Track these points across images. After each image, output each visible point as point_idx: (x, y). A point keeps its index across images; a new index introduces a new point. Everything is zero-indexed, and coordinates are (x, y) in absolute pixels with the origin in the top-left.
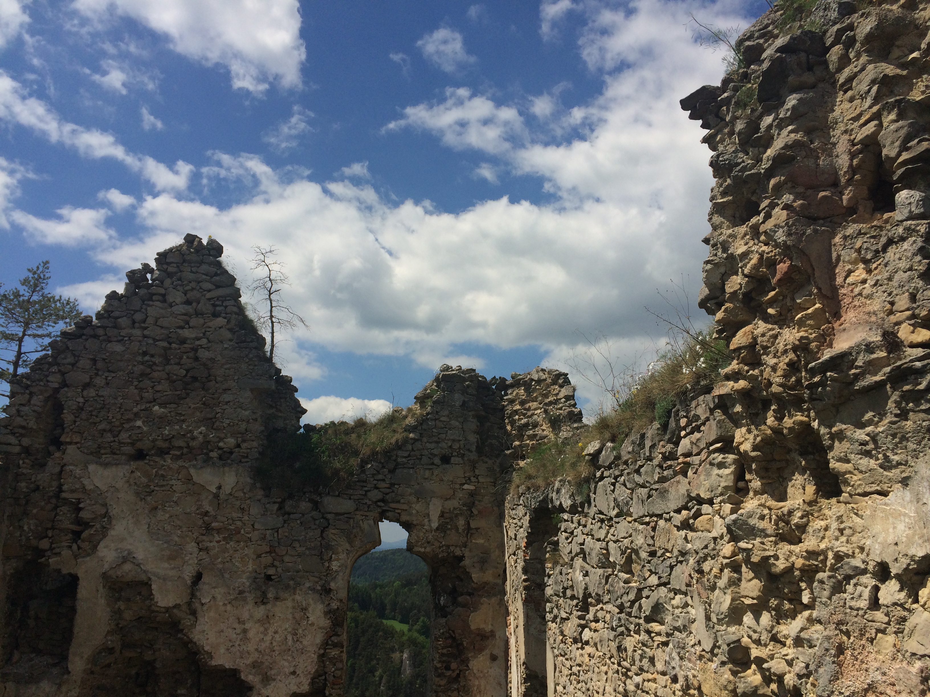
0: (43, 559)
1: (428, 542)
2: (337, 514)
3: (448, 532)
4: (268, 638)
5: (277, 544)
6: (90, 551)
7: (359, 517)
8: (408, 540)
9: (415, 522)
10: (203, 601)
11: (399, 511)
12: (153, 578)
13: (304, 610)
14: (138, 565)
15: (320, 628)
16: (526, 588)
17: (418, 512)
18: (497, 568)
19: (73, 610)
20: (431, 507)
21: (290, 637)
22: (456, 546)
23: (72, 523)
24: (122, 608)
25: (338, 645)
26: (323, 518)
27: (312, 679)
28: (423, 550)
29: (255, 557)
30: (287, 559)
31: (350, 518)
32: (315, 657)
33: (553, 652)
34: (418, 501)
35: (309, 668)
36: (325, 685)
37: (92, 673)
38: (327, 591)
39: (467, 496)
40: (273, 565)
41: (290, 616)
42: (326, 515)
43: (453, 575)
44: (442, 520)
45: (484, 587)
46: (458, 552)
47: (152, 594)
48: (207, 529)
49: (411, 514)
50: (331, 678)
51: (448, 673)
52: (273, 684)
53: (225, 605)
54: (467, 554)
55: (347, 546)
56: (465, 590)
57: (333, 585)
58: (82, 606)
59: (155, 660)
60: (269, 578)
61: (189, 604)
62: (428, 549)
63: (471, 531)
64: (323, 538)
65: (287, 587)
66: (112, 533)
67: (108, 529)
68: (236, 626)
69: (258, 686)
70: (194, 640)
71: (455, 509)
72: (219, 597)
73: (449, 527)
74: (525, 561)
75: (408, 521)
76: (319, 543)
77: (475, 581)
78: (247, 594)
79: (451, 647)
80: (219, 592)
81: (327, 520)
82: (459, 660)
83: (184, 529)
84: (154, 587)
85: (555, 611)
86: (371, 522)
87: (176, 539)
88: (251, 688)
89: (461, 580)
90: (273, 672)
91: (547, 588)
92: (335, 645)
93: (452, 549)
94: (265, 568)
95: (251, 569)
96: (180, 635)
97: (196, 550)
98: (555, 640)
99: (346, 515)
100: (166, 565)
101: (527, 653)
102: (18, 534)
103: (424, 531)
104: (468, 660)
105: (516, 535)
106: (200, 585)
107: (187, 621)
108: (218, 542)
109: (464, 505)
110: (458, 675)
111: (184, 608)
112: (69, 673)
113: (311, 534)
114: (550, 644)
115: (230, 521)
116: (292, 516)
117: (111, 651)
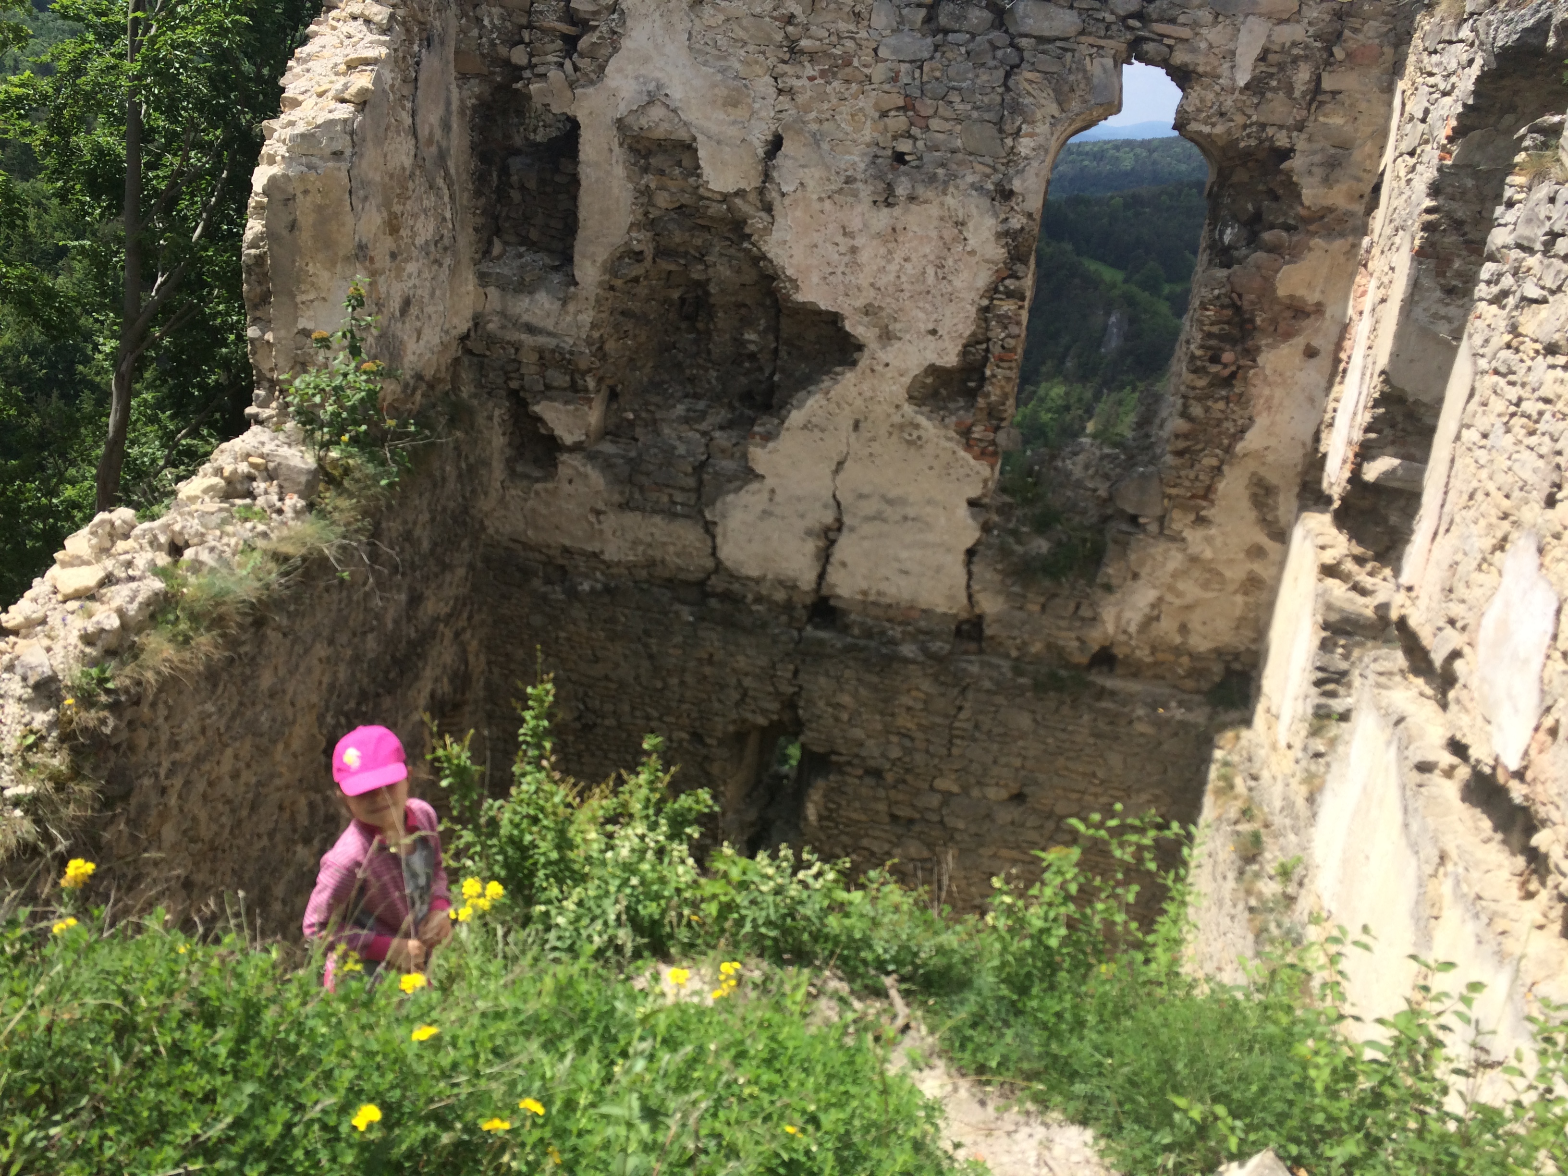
0: (519, 85)
1: (1222, 114)
2: (1041, 40)
3: (1269, 95)
4: (893, 268)
5: (917, 93)
6: (593, 76)
7: (1084, 49)
8: (1181, 106)
9: (1201, 69)
10: (785, 189)
11: (1171, 42)
12: (700, 138)
13: (960, 224)
14: (674, 111)
15: (987, 261)
16: (1427, 227)
17: (1211, 46)
18: (1359, 180)
19: (575, 181)
20: (1243, 37)
21: (931, 271)
22: (1281, 127)
23: (559, 19)
24: (653, 186)
25: (1016, 295)
26: (1012, 45)
27: (965, 346)
28: (1206, 129)
29: (877, 115)
30: (935, 124)
31: (1066, 50)
32: (972, 311)
33: (1475, 363)
34: (1216, 22)
35: (960, 327)
36: (986, 359)
37: (612, 288)
38: (1005, 194)
39: (1327, 17)
40: (909, 135)
41: (934, 234)
42: (1017, 40)
43: (1261, 187)
44: (1262, 67)
45: (1322, 217)
46: (1282, 140)
47: (698, 167)
48: (792, 50)
49: (1194, 50)
50: (996, 350)
51: (1214, 369)
52: (897, 345)
53: (821, 199)
54: (1301, 144)
55: (1053, 108)
56: (1281, 220)
57: (1017, 185)
58: (587, 174)
59: (708, 280)
60: (899, 158)
61: (761, 191)
62: (1219, 129)
63: (1320, 98)
64: (1008, 89)
65: (933, 178)
66: (626, 44)
67: (621, 36)
68: (839, 239)
69: (873, 345)
70: (770, 255)
71: (1294, 44)
72: (811, 184)
73: (1274, 83)
74: (1440, 169)
75: (1186, 65)
76: (998, 99)
77: (1307, 203)
78: (860, 185)
79: (1228, 323)
80: (813, 176)
81: (1019, 50)
82: (1239, 348)
83: (751, 48)
84: (701, 153)
85: (1507, 281)
86: (1109, 62)
87: (737, 65)
88: (860, 347)
89: (1276, 198)
90: (898, 326)
91: (1495, 231)
92: (1010, 294)
93: (1270, 131)
94: (895, 138)
95: (868, 139)
96: (746, 245)
97: (772, 91)
98: (1487, 341)
99: (1059, 44)
100: (722, 116)
101: (1395, 356)
102: (475, 32)
103: (1217, 88)
104: (1258, 350)
105: (1427, 112)
106: (779, 160)
107: (757, 221)
108: (812, 79)
109: (1316, 38)
110: (1233, 375)
111: (753, 197)
112: (576, 284)
113: (985, 78)
114: (1471, 347)
115: (834, 39)
116: (951, 37)
117: (638, 256)
